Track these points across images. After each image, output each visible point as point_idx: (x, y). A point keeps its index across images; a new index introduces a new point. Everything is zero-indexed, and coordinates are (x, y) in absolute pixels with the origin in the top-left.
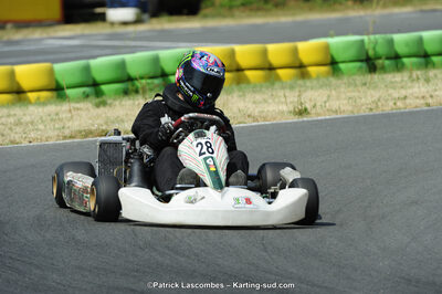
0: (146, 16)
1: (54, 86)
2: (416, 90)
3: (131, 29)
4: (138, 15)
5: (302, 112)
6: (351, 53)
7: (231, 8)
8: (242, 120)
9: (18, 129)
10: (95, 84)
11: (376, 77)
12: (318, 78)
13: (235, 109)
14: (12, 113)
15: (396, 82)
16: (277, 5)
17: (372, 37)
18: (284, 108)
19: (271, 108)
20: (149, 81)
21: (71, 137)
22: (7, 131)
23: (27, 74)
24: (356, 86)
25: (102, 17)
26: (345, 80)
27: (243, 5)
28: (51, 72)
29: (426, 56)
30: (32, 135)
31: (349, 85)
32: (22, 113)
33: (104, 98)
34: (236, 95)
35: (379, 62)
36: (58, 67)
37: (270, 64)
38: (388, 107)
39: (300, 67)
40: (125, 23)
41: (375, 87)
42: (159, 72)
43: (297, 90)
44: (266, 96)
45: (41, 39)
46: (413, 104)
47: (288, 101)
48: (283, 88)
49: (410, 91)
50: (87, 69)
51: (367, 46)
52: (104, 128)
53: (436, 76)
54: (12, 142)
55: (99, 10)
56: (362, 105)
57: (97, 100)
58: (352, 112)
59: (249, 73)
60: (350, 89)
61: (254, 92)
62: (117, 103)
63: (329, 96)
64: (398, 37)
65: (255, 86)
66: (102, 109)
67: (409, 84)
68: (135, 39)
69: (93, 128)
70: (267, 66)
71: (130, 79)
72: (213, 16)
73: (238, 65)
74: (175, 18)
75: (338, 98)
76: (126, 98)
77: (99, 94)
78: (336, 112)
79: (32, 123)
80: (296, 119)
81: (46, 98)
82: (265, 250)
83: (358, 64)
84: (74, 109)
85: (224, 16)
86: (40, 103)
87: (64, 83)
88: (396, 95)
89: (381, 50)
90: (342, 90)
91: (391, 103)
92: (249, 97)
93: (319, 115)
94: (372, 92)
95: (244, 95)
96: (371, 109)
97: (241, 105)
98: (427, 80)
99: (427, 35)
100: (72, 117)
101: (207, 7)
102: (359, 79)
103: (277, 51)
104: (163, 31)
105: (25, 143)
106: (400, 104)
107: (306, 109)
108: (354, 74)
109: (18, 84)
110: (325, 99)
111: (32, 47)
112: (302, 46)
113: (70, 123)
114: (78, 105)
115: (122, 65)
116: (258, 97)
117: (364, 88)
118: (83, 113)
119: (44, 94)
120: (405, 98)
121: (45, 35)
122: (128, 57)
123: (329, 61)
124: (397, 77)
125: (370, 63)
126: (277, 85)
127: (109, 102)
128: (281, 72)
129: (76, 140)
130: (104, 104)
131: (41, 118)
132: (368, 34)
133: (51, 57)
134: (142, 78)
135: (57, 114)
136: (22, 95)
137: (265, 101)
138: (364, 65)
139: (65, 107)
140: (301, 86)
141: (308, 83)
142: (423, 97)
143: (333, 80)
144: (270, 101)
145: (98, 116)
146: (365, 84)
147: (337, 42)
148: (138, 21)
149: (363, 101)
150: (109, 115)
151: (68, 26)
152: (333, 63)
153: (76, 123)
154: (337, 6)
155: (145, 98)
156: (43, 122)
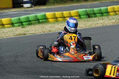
0: (33, 6)
1: (11, 23)
2: (100, 22)
3: (29, 9)
4: (31, 5)
6: (84, 13)
8: (58, 30)
9: (3, 34)
10: (21, 23)
11: (90, 19)
13: (56, 28)
14: (2, 30)
16: (65, 2)
17: (89, 9)
20: (35, 21)
22: (1, 35)
23: (5, 20)
24: (86, 21)
25: (22, 6)
26: (83, 20)
27: (57, 2)
28: (11, 20)
29: (102, 13)
30: (7, 35)
32: (4, 30)
34: (56, 24)
35: (91, 15)
38: (94, 26)
40: (28, 8)
41: (90, 21)
42: (37, 19)
44: (64, 24)
45: (8, 12)
46: (100, 25)
49: (99, 22)
50: (19, 19)
51: (88, 11)
52: (24, 33)
53: (105, 18)
54: (2, 37)
56: (87, 26)
57: (22, 26)
59: (59, 19)
60: (84, 22)
62: (27, 27)
64: (95, 9)
65: (61, 22)
66: (23, 29)
67: (98, 20)
68: (31, 11)
69: (21, 33)
70: (63, 17)
71: (30, 21)
73: (56, 17)
74: (40, 6)
75: (81, 24)
76: (29, 26)
77: (22, 25)
79: (7, 32)
83: (86, 16)
86: (8, 27)
87: (14, 22)
88: (95, 23)
89: (91, 12)
90: (82, 22)
91: (94, 25)
94: (89, 22)
95: (58, 24)
96: (89, 27)
97: (58, 26)
98: (103, 19)
99: (102, 8)
101: (48, 3)
102: (86, 19)
103: (66, 13)
104: (37, 9)
105: (5, 37)
106: (96, 25)
108: (85, 18)
109: (3, 23)
111: (5, 14)
112: (72, 12)
113: (16, 32)
114: (17, 28)
115: (28, 18)
116: (62, 24)
117: (87, 21)
118: (19, 30)
119: (9, 25)
120: (98, 24)
122: (29, 16)
123: (78, 15)
124: (95, 19)
125: (89, 15)
127: (25, 27)
128: (67, 18)
129: (17, 36)
130: (24, 27)
132: (88, 8)
133: (11, 16)
134: (33, 21)
135: (13, 30)
136: (4, 26)
138: (87, 16)
139: (14, 28)
142: (102, 23)
143: (80, 20)
145: (23, 30)
146: (88, 21)
147: (80, 11)
148: (31, 7)
149: (87, 24)
150: (25, 30)
151: (14, 9)
152: (80, 16)
153: (17, 32)
154: (80, 2)
155: (34, 26)
156: (9, 32)
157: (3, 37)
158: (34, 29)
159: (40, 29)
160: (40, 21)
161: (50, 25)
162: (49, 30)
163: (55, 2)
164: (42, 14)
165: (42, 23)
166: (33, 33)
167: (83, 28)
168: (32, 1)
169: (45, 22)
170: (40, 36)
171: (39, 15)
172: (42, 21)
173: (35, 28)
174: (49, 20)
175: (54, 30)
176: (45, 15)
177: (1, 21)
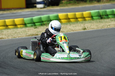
0: (46, 6)
1: (24, 24)
2: (112, 23)
3: (42, 9)
4: (44, 6)
6: (96, 14)
7: (67, 4)
8: (70, 31)
9: (16, 34)
10: (34, 23)
11: (103, 20)
12: (88, 20)
13: (68, 29)
15: (107, 21)
17: (101, 10)
18: (80, 28)
19: (77, 28)
20: (47, 22)
21: (29, 36)
22: (13, 35)
23: (18, 21)
24: (98, 22)
26: (95, 21)
27: (70, 3)
28: (23, 20)
29: (114, 15)
30: (19, 36)
31: (96, 22)
32: (16, 30)
33: (36, 26)
35: (103, 17)
36: (25, 19)
37: (77, 17)
39: (84, 18)
40: (41, 8)
42: (50, 20)
43: (83, 23)
44: (76, 25)
45: (21, 12)
46: (112, 26)
47: (81, 26)
48: (80, 23)
49: (111, 23)
50: (32, 19)
51: (100, 12)
52: (37, 33)
54: (14, 37)
57: (35, 27)
58: (97, 29)
59: (71, 20)
60: (97, 23)
62: (40, 27)
63: (91, 25)
64: (108, 10)
65: (73, 23)
66: (36, 29)
67: (111, 22)
69: (34, 33)
71: (43, 22)
72: (62, 6)
73: (69, 18)
75: (93, 25)
76: (42, 26)
77: (35, 25)
78: (93, 29)
79: (19, 33)
80: (83, 31)
81: (22, 27)
83: (98, 17)
84: (29, 29)
85: (65, 6)
86: (21, 28)
87: (26, 23)
88: (107, 24)
89: (104, 14)
90: (94, 23)
91: (106, 26)
92: (72, 25)
93: (89, 29)
94: (102, 24)
96: (101, 28)
97: (70, 27)
100: (29, 31)
101: (61, 4)
102: (98, 21)
103: (78, 14)
104: (50, 10)
105: (18, 38)
106: (108, 27)
107: (85, 28)
110: (90, 26)
112: (84, 13)
114: (30, 28)
115: (40, 18)
116: (74, 25)
118: (31, 30)
120: (110, 25)
122: (42, 16)
123: (91, 16)
124: (108, 20)
125: (101, 17)
127: (38, 27)
128: (79, 19)
129: (30, 37)
130: (36, 28)
131: (21, 31)
132: (100, 10)
133: (23, 17)
134: (45, 21)
135: (25, 30)
136: (16, 26)
137: (76, 26)
139: (27, 29)
140: (84, 23)
141: (86, 22)
142: (114, 25)
144: (77, 26)
145: (35, 31)
146: (100, 22)
148: (44, 8)
149: (100, 26)
150: (38, 30)
151: (27, 9)
153: (30, 33)
154: (93, 3)
155: (46, 26)
156: (22, 32)
157: (16, 37)
163: (68, 3)
164: (55, 14)
168: (45, 2)
171: (52, 15)
174: (62, 20)
175: (66, 31)
176: (57, 16)
177: (14, 21)
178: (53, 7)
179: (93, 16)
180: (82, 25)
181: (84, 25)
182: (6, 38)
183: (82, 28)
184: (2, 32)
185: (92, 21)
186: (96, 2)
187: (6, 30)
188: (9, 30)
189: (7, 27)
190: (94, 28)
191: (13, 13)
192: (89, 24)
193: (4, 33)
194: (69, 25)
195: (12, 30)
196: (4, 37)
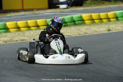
0: (69, 7)
1: (47, 25)
3: (65, 10)
4: (67, 6)
5: (109, 30)
6: (121, 15)
7: (91, 4)
8: (94, 32)
12: (113, 21)
13: (92, 30)
14: (36, 32)
18: (105, 29)
19: (101, 30)
20: (70, 23)
22: (35, 36)
25: (58, 7)
26: (120, 22)
27: (94, 3)
28: (46, 21)
32: (39, 32)
34: (92, 26)
36: (48, 20)
37: (101, 18)
39: (108, 19)
40: (64, 9)
42: (73, 21)
43: (108, 25)
44: (100, 26)
48: (104, 24)
55: (58, 5)
58: (122, 30)
59: (95, 21)
60: (122, 24)
61: (97, 25)
63: (116, 26)
65: (97, 24)
71: (66, 23)
72: (86, 6)
73: (93, 19)
74: (76, 7)
75: (118, 27)
76: (65, 27)
80: (108, 32)
82: (101, 65)
85: (89, 6)
90: (119, 24)
92: (96, 26)
93: (114, 31)
97: (94, 29)
101: (85, 4)
103: (103, 15)
104: (74, 10)
109: (38, 24)
110: (115, 27)
111: (41, 15)
112: (109, 13)
115: (64, 19)
116: (98, 27)
119: (44, 27)
121: (44, 12)
122: (65, 17)
123: (116, 17)
126: (103, 23)
128: (103, 20)
136: (39, 27)
137: (100, 27)
140: (109, 24)
141: (111, 23)
143: (117, 22)
147: (118, 12)
148: (67, 8)
151: (50, 10)
152: (117, 18)
154: (117, 3)
155: (70, 27)
158: (69, 31)
159: (76, 31)
160: (77, 22)
161: (86, 27)
162: (85, 33)
164: (78, 15)
165: (78, 25)
166: (69, 36)
167: (119, 31)
168: (69, 2)
169: (81, 24)
170: (75, 38)
171: (76, 16)
172: (78, 23)
173: (71, 30)
174: (86, 21)
175: (90, 33)
176: (81, 17)
177: (36, 22)
178: (76, 8)
179: (118, 17)
180: (107, 26)
181: (109, 26)
182: (28, 40)
183: (107, 29)
184: (23, 33)
185: (116, 22)
186: (121, 2)
187: (28, 31)
188: (31, 31)
189: (30, 28)
190: (119, 29)
191: (35, 14)
192: (114, 25)
193: (26, 34)
194: (93, 26)
195: (35, 31)
196: (26, 38)
